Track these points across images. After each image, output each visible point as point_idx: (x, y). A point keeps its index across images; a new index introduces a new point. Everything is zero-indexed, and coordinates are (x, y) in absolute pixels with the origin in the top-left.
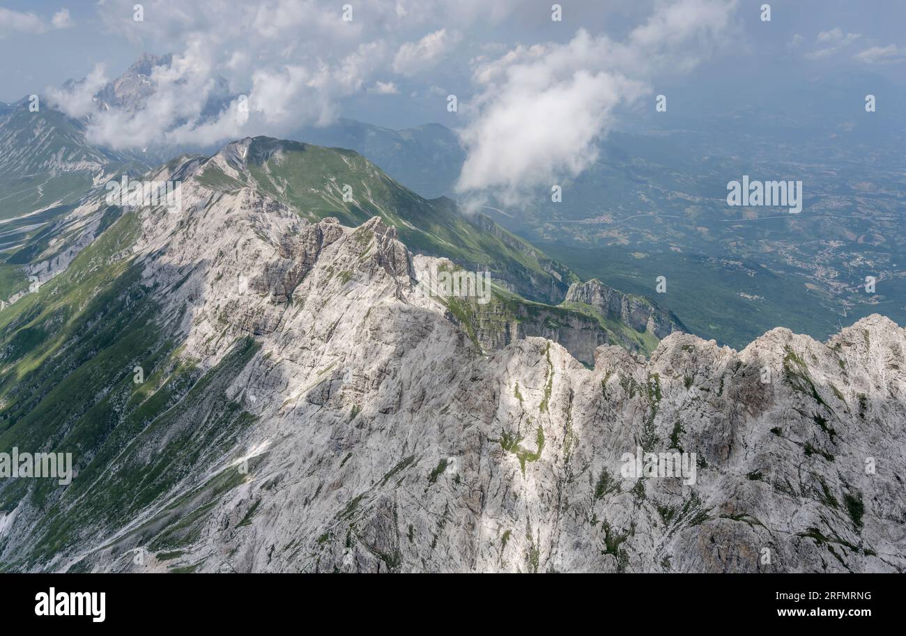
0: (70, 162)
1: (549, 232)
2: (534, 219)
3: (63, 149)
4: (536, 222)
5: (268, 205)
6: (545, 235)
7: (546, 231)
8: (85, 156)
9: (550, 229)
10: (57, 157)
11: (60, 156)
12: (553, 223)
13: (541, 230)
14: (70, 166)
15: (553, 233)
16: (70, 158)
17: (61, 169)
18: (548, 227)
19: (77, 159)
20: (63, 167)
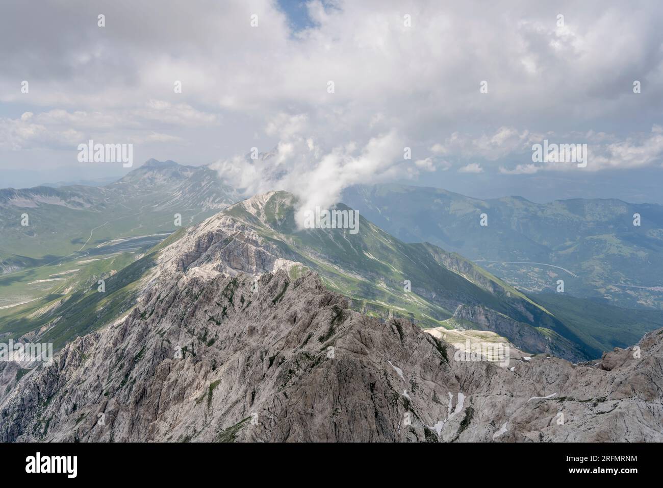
0: (215, 203)
1: (611, 293)
2: (598, 280)
3: (214, 195)
4: (600, 283)
5: (237, 227)
6: (605, 295)
7: (608, 292)
8: (225, 200)
9: (613, 291)
10: (209, 200)
11: (211, 199)
12: (618, 287)
13: (602, 291)
14: (215, 205)
15: (615, 295)
16: (217, 200)
17: (210, 207)
18: (611, 289)
19: (220, 202)
20: (211, 206)
